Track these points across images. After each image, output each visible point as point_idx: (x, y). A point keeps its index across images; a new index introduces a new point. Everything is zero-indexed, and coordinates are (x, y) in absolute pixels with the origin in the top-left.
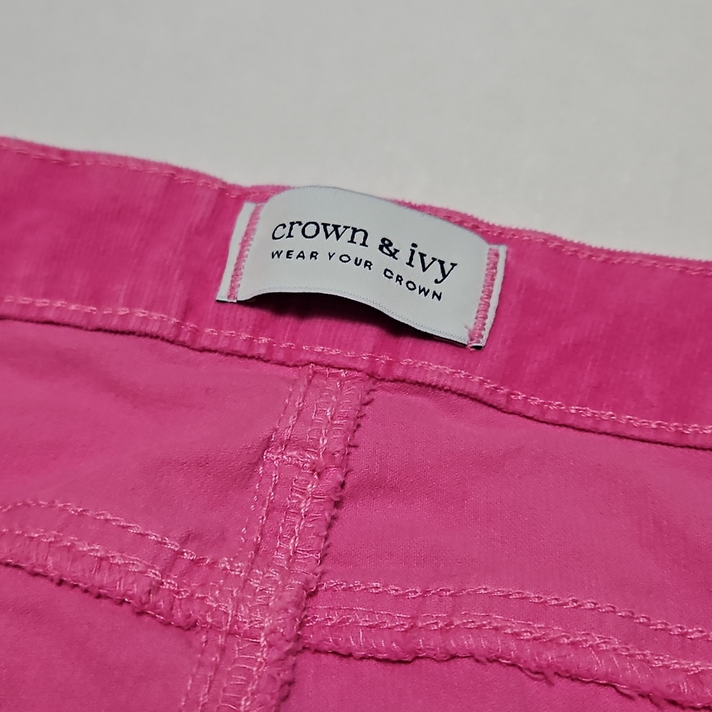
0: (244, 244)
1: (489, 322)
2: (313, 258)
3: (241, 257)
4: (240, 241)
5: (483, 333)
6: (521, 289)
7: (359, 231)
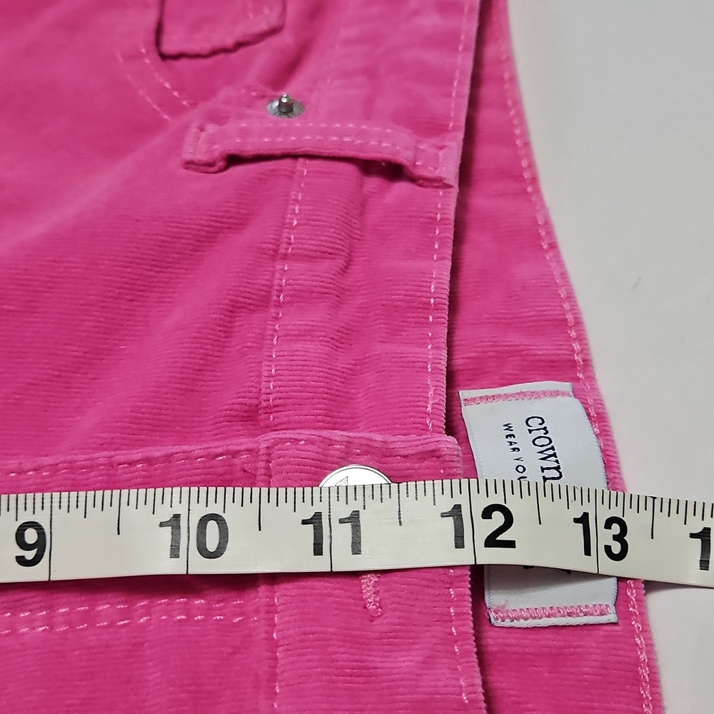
0: (522, 395)
1: (522, 623)
2: (509, 444)
3: (507, 396)
4: (524, 390)
5: (508, 620)
6: (575, 648)
7: (559, 472)
